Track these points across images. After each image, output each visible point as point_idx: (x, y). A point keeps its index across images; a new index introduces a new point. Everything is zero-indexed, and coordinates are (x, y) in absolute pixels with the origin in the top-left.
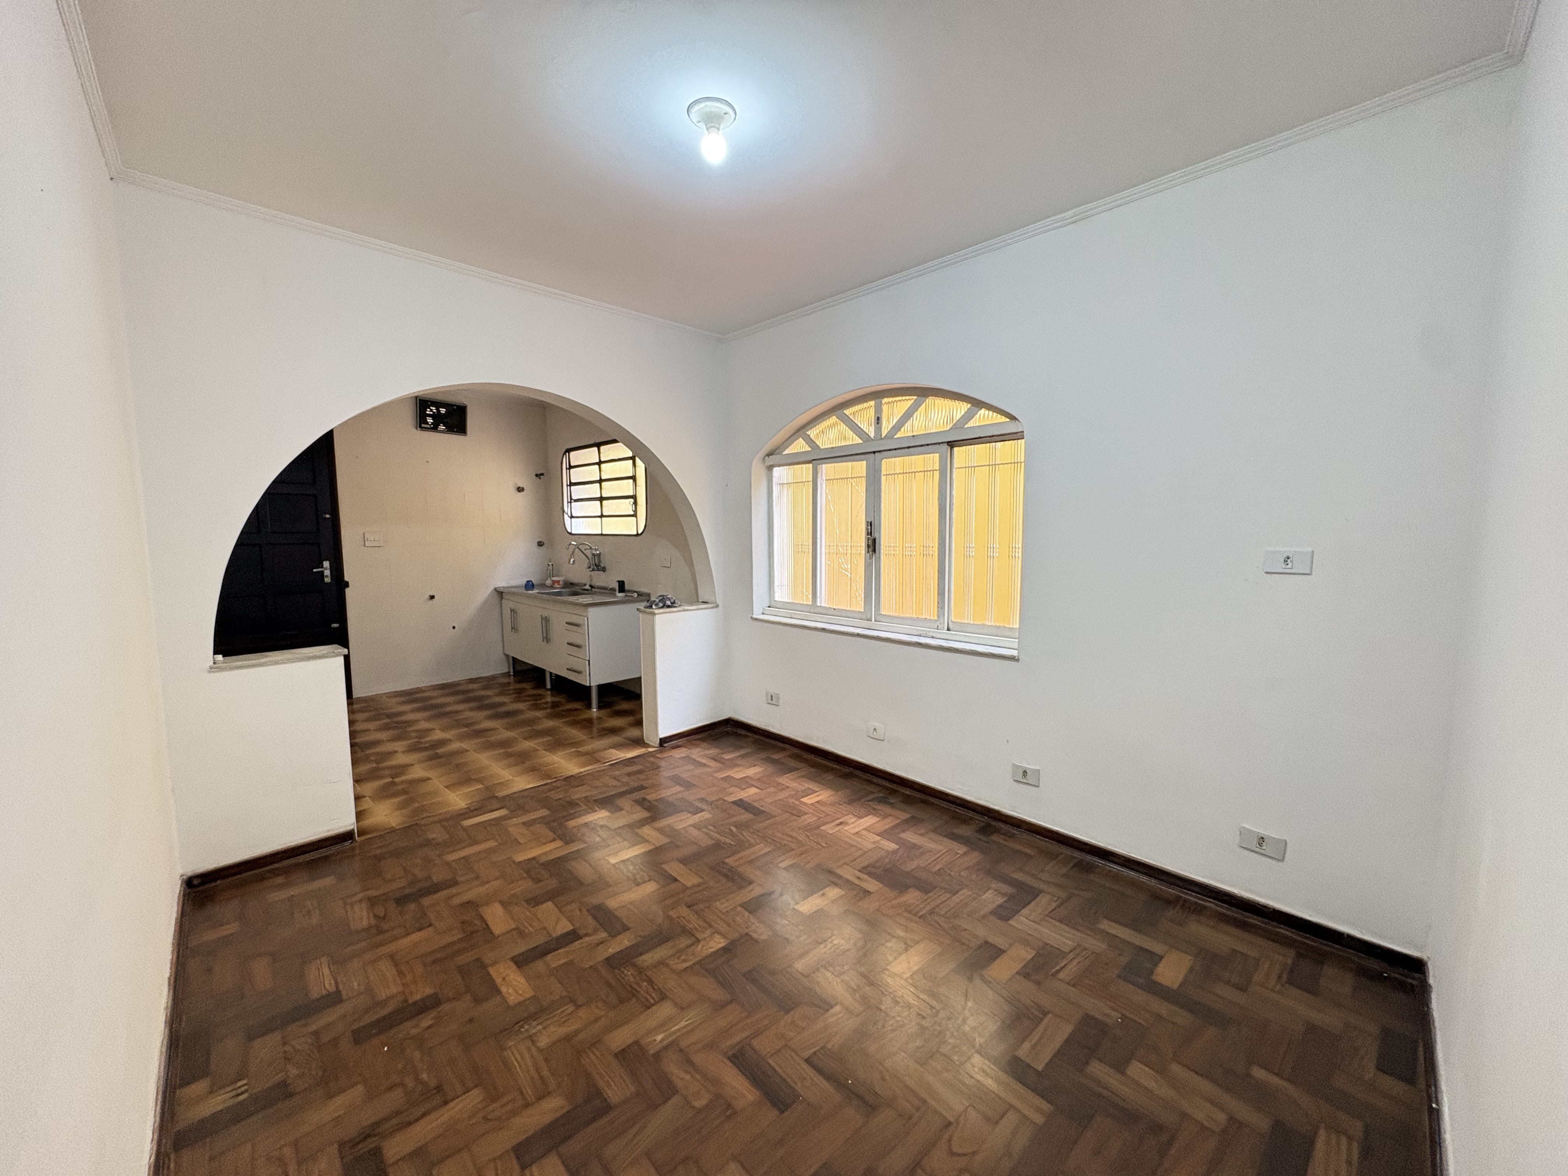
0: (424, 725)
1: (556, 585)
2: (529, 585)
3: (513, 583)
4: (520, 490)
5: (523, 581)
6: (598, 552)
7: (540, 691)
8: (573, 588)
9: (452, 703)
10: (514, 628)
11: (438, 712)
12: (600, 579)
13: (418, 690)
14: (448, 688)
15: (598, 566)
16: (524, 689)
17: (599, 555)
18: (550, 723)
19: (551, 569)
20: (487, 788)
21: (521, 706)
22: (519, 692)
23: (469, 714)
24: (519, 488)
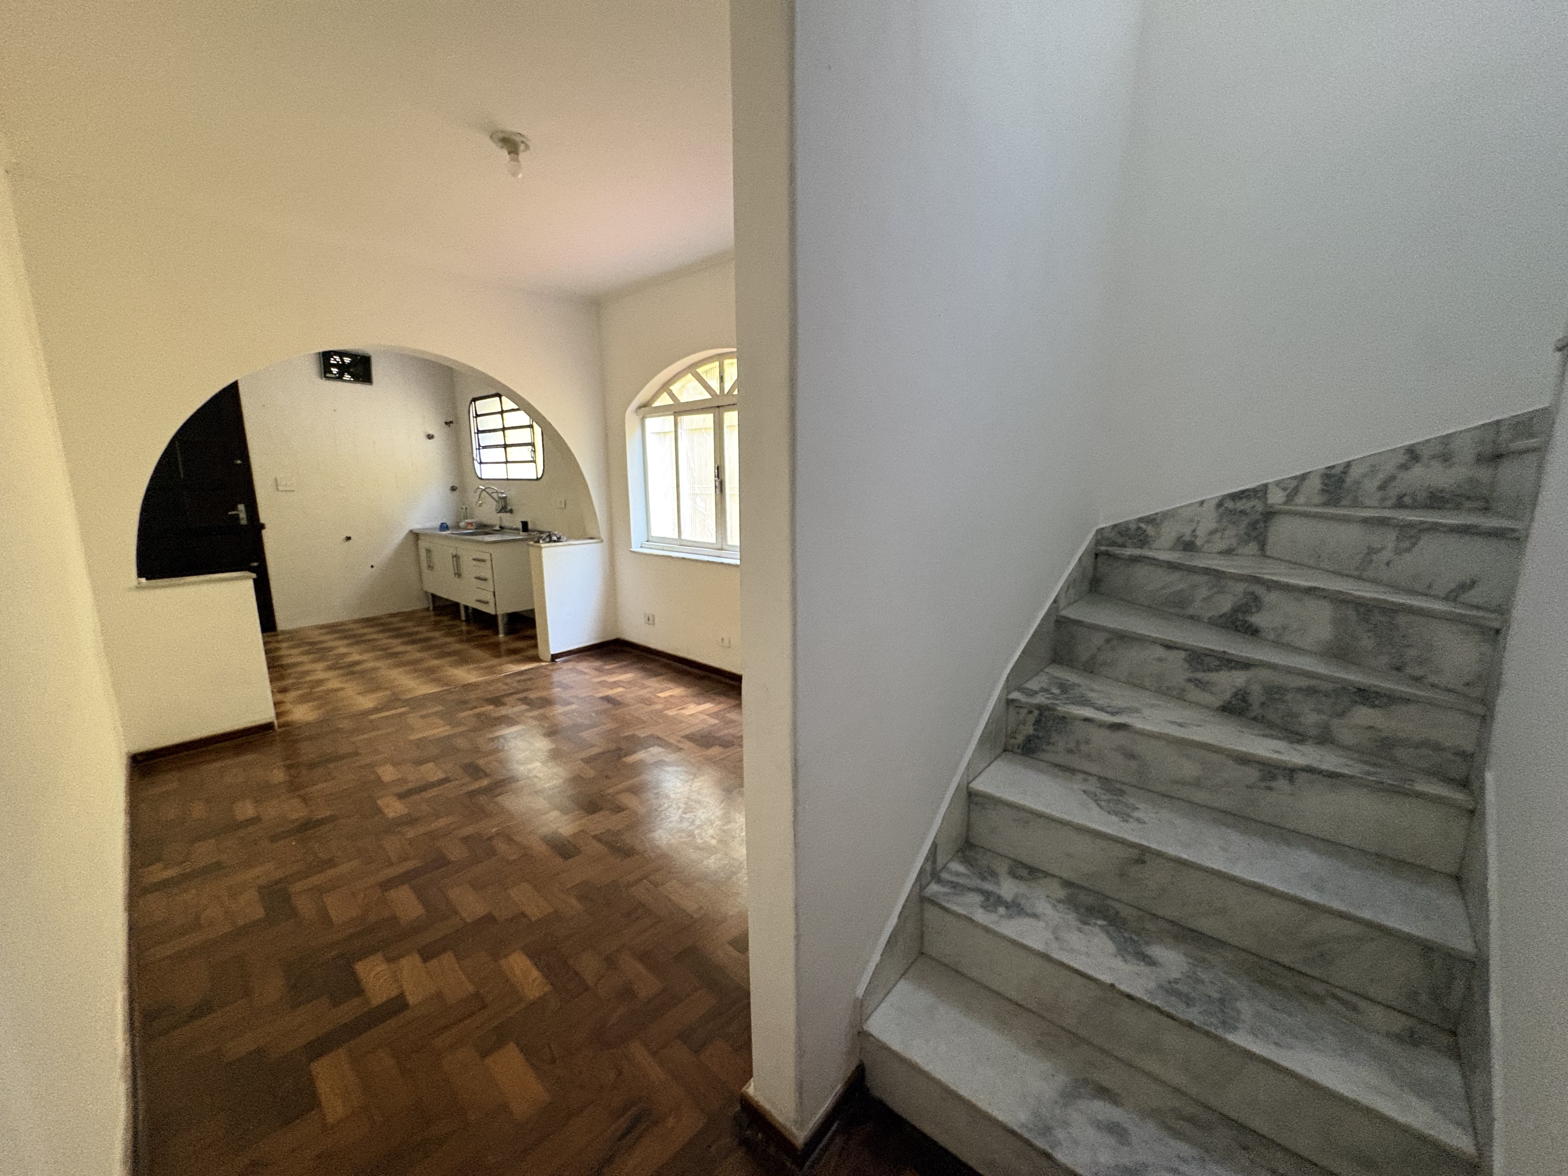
0: (343, 650)
1: (469, 527)
2: (444, 527)
3: (428, 525)
4: (430, 437)
5: (437, 524)
6: (504, 495)
7: (455, 622)
8: (483, 528)
9: (371, 633)
10: (430, 567)
11: (357, 640)
12: (507, 520)
13: (342, 624)
14: (369, 622)
15: (505, 507)
16: (441, 621)
17: (505, 498)
18: (458, 646)
19: (463, 511)
20: (394, 694)
21: (436, 634)
22: (437, 623)
23: (385, 641)
24: (429, 435)
